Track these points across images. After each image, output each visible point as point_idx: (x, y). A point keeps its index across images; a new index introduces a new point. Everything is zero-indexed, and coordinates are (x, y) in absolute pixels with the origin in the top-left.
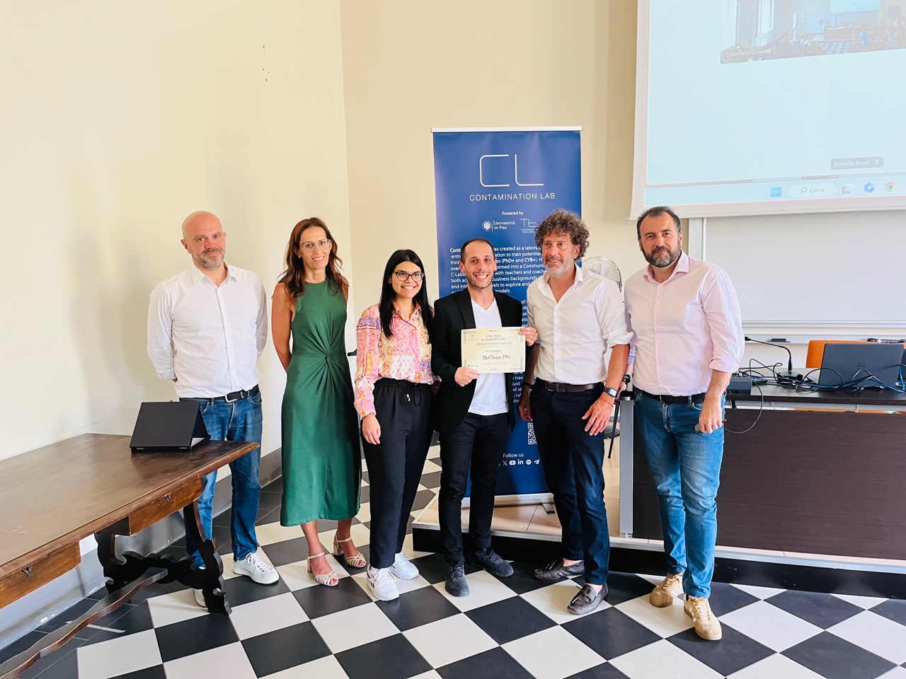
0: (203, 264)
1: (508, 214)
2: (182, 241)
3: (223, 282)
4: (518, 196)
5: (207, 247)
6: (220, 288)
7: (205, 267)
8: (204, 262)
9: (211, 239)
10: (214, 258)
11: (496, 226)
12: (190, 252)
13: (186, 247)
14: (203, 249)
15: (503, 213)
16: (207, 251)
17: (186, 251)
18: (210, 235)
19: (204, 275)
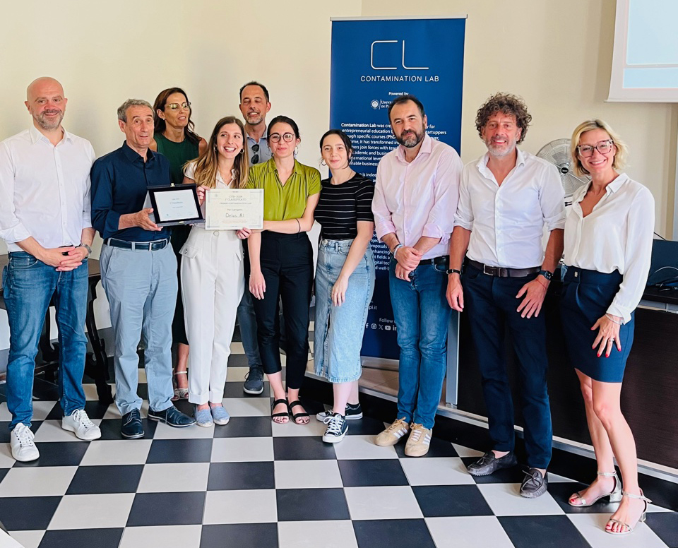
0: (41, 124)
1: (394, 94)
2: (26, 102)
3: (60, 143)
4: (404, 78)
5: (47, 108)
6: (56, 148)
7: (43, 128)
8: (43, 122)
9: (50, 101)
10: (52, 120)
11: (383, 105)
12: (32, 113)
13: (29, 109)
14: (42, 109)
15: (390, 93)
16: (46, 112)
17: (28, 112)
18: (50, 98)
19: (42, 135)
